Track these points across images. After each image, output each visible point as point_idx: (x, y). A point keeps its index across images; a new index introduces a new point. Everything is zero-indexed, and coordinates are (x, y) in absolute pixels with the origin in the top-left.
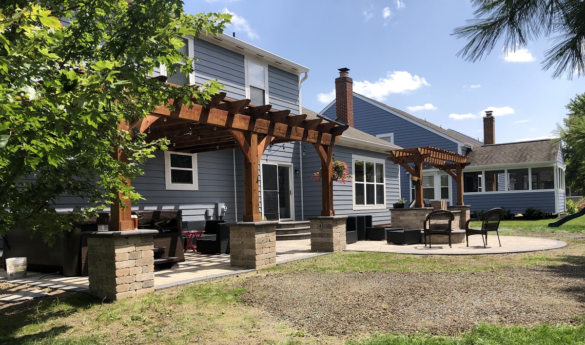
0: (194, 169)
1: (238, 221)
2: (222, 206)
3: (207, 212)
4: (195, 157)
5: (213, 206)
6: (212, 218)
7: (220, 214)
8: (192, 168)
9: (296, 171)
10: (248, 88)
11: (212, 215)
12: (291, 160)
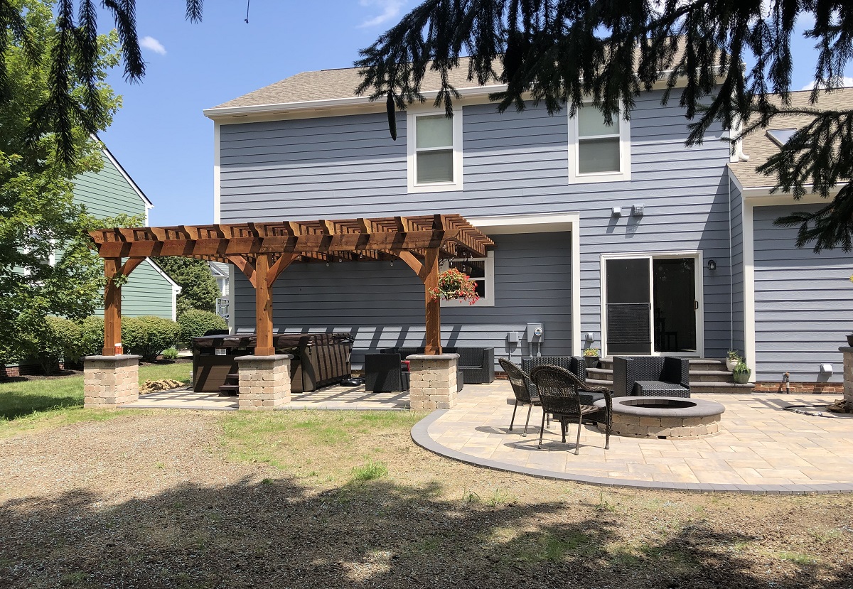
0: (488, 278)
2: (534, 328)
3: (508, 336)
4: (489, 262)
5: (522, 328)
6: (519, 345)
7: (530, 340)
8: (484, 276)
9: (710, 263)
10: (574, 145)
11: (517, 340)
12: (696, 245)
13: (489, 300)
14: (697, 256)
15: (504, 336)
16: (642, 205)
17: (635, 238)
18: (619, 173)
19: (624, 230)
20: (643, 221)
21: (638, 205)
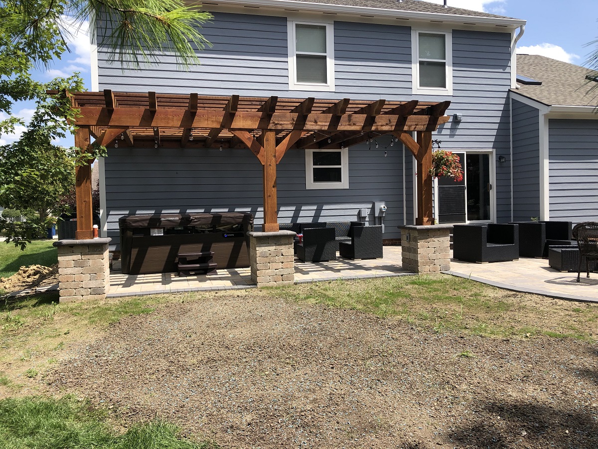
0: (344, 167)
1: (407, 224)
2: (381, 206)
3: (359, 213)
4: (345, 154)
5: (370, 206)
6: (367, 219)
7: (377, 215)
8: (340, 165)
9: (500, 158)
10: (416, 65)
11: (367, 215)
12: (491, 145)
13: (344, 183)
14: (492, 152)
15: (356, 212)
16: (461, 114)
17: (456, 138)
18: (445, 89)
19: (448, 132)
20: (461, 126)
21: (459, 114)
